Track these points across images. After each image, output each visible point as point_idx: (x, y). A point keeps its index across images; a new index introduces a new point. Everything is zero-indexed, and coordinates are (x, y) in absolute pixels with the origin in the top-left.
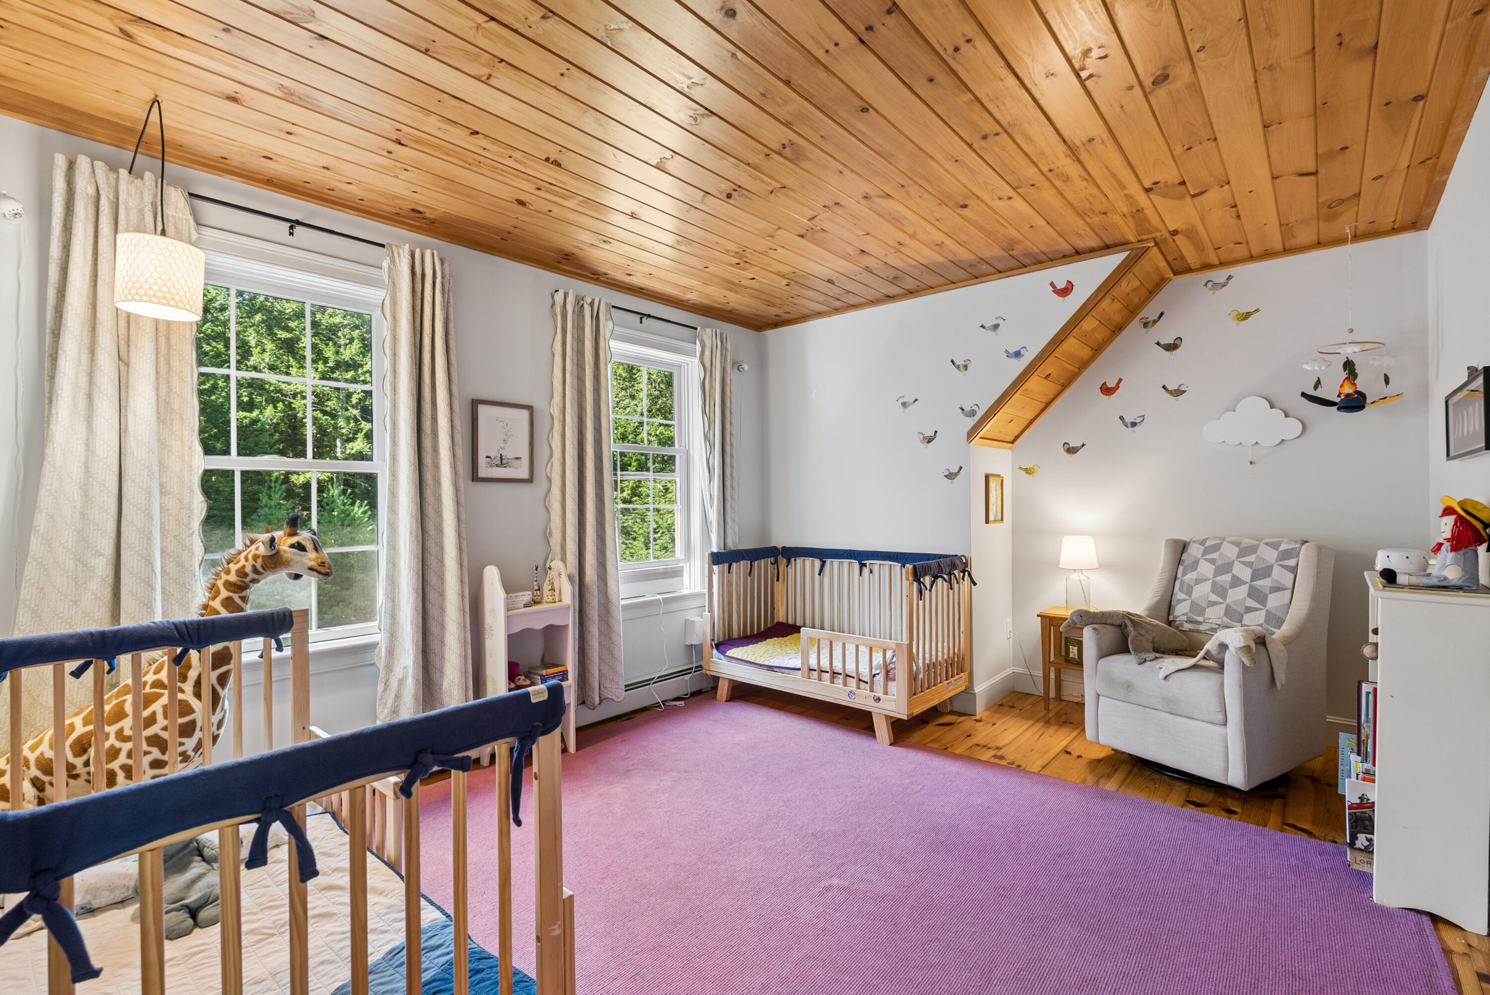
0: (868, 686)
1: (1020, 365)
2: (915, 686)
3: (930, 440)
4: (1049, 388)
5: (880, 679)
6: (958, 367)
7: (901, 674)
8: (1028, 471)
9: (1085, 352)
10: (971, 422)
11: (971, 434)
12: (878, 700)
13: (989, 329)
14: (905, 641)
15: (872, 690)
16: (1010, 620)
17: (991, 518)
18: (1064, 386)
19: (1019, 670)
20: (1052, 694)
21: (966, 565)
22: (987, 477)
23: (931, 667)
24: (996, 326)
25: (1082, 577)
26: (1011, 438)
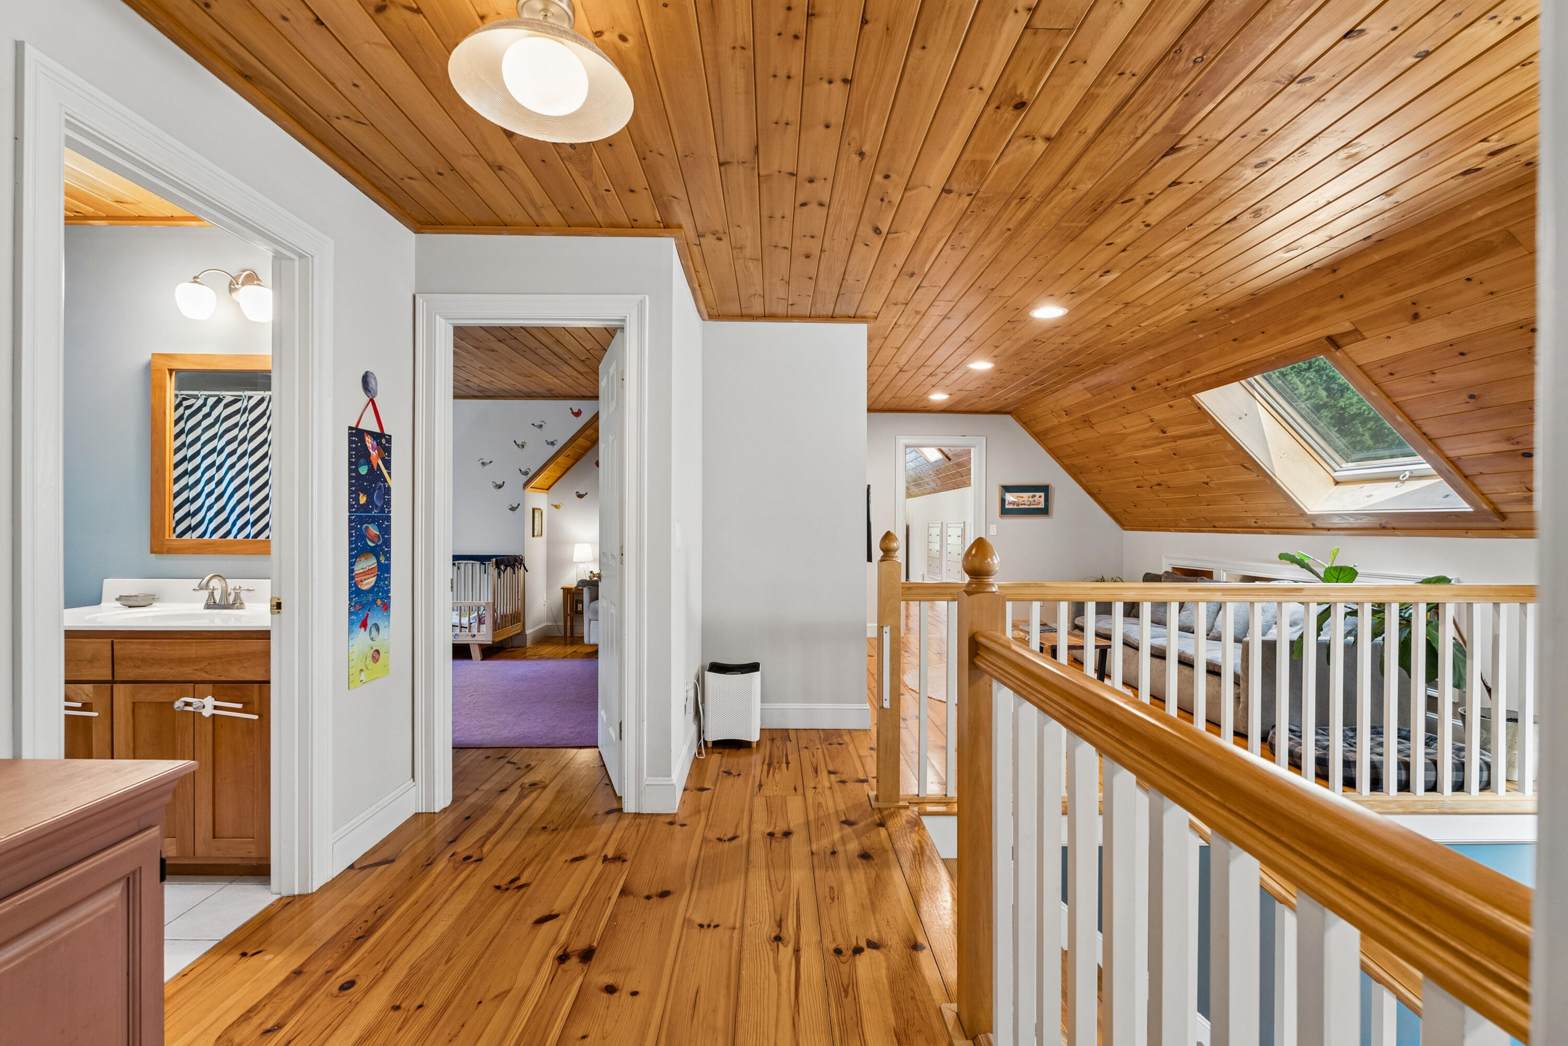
0: (467, 630)
1: (553, 450)
2: (496, 627)
3: (500, 487)
4: (569, 461)
5: (475, 625)
6: (518, 445)
7: (489, 620)
8: (556, 507)
9: (588, 444)
10: (525, 478)
11: (525, 485)
12: (474, 636)
13: (537, 426)
14: (490, 601)
15: (470, 631)
16: (545, 595)
17: (536, 534)
18: (577, 460)
19: (550, 624)
20: (569, 634)
21: (522, 560)
22: (534, 510)
23: (504, 617)
24: (541, 426)
25: (585, 566)
26: (547, 487)
